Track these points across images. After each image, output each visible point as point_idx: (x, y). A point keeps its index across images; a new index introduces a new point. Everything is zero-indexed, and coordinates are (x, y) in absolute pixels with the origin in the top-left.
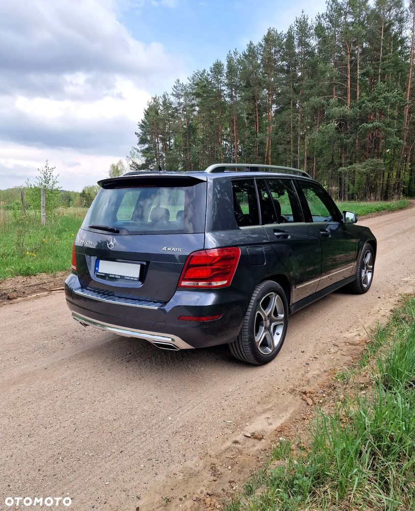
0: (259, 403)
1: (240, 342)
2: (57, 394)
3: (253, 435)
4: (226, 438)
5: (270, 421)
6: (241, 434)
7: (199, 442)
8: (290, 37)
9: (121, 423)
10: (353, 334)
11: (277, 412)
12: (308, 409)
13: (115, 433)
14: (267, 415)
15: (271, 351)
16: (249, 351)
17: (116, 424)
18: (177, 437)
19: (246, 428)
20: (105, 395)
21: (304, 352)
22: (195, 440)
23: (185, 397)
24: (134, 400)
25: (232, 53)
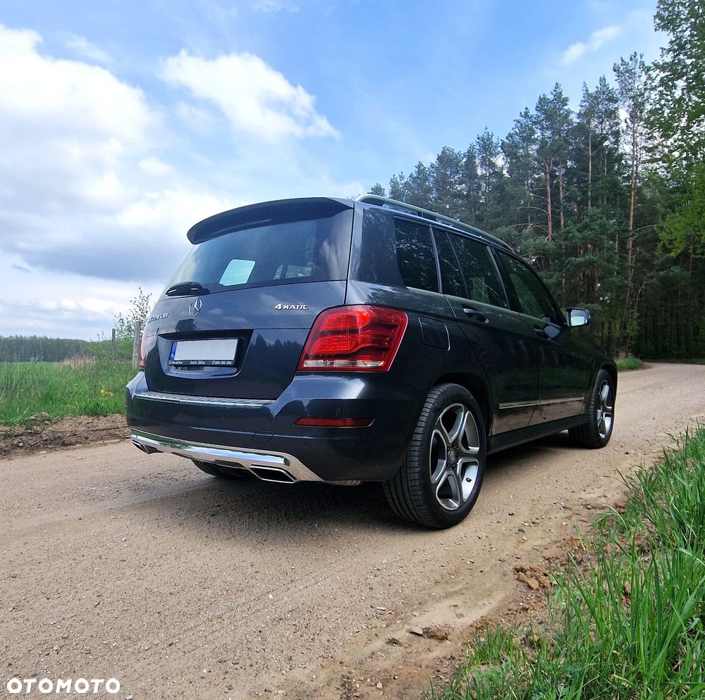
0: (437, 582)
1: (404, 481)
2: (86, 552)
3: (426, 632)
4: (373, 634)
5: (459, 611)
6: (404, 630)
7: (321, 638)
8: (470, 156)
9: (181, 599)
10: (595, 495)
11: (473, 598)
12: (532, 596)
13: (166, 614)
14: (453, 602)
15: (457, 506)
16: (420, 497)
17: (172, 601)
18: (281, 627)
19: (414, 620)
20: (164, 557)
21: (512, 514)
22: (314, 634)
23: (303, 567)
24: (212, 567)
25: (397, 176)
